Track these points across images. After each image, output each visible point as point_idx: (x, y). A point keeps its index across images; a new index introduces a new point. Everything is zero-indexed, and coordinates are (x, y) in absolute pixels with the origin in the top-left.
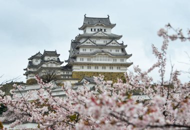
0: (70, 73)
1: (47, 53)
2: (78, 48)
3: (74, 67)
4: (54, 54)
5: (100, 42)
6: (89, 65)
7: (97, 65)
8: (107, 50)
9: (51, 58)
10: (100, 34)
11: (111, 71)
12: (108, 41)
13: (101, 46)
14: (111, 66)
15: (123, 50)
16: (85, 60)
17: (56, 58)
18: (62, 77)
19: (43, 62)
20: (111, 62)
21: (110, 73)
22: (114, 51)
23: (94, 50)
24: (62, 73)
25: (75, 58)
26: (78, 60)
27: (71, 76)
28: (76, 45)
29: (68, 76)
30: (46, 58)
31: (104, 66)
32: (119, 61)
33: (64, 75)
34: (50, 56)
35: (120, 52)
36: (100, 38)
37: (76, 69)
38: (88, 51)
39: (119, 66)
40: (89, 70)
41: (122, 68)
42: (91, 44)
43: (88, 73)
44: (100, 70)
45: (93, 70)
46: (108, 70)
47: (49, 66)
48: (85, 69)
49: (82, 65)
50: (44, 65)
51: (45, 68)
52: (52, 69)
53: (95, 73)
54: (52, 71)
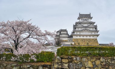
0: (72, 39)
1: (62, 30)
2: (76, 28)
3: (73, 37)
4: (66, 30)
5: (86, 25)
6: (80, 35)
7: (83, 36)
8: (88, 29)
9: (64, 32)
10: (85, 22)
11: (90, 38)
12: (89, 25)
13: (86, 27)
14: (90, 36)
15: (96, 28)
16: (78, 33)
17: (66, 33)
18: (68, 41)
19: (60, 34)
20: (90, 34)
21: (89, 39)
22: (91, 29)
23: (83, 29)
24: (68, 39)
26: (75, 33)
27: (72, 40)
28: (75, 27)
29: (71, 40)
30: (62, 33)
32: (93, 33)
34: (64, 31)
35: (94, 29)
37: (74, 37)
38: (80, 29)
39: (93, 35)
40: (80, 38)
41: (95, 37)
42: (81, 26)
43: (79, 39)
44: (85, 37)
45: (82, 37)
46: (88, 37)
47: (63, 36)
48: (78, 37)
49: (77, 35)
50: (61, 36)
51: (61, 37)
52: (64, 37)
53: (82, 39)
54: (64, 38)
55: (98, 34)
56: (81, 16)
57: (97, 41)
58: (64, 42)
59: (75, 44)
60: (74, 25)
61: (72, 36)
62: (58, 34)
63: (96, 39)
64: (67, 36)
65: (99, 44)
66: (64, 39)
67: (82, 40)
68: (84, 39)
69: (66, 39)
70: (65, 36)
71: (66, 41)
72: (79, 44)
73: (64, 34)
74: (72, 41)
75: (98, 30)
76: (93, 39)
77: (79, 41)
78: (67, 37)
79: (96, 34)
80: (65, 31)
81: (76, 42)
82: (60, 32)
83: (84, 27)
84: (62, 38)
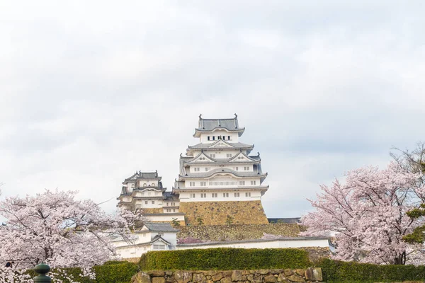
0: (177, 204)
1: (141, 176)
2: (188, 167)
3: (181, 196)
4: (154, 176)
5: (222, 156)
6: (203, 192)
7: (215, 192)
8: (231, 168)
9: (150, 183)
10: (222, 144)
11: (236, 199)
12: (233, 154)
13: (222, 163)
14: (237, 191)
15: (256, 167)
16: (198, 185)
17: (156, 183)
18: (165, 211)
19: (138, 189)
20: (236, 186)
21: (234, 203)
22: (241, 170)
23: (212, 169)
24: (165, 205)
25: (183, 182)
26: (187, 185)
27: (178, 208)
28: (186, 163)
29: (174, 208)
30: (142, 184)
31: (226, 192)
32: (248, 184)
33: (167, 208)
34: (148, 179)
35: (251, 169)
36: (221, 150)
37: (185, 198)
38: (202, 170)
39: (248, 191)
40: (203, 200)
41: (253, 194)
42: (207, 160)
43: (201, 204)
44: (220, 198)
45: (209, 198)
46: (232, 198)
47: (146, 194)
48: (198, 198)
49: (193, 192)
50: (138, 195)
51: (140, 199)
52: (150, 198)
53: (212, 203)
54: (150, 202)
55: (264, 184)
56: (206, 126)
57: (262, 210)
58: (151, 215)
59: (186, 220)
60: (182, 158)
61: (178, 195)
62: (130, 188)
63: (258, 203)
64: (160, 195)
65: (270, 220)
66: (150, 206)
67: (212, 206)
68: (216, 203)
69: (158, 205)
70: (153, 194)
71: (156, 213)
72: (200, 220)
73: (149, 187)
74: (177, 211)
75: (263, 172)
76: (248, 203)
77: (202, 211)
78: (159, 198)
79: (258, 184)
80: (152, 179)
81: (190, 216)
82: (137, 183)
83: (216, 163)
84: (143, 202)
